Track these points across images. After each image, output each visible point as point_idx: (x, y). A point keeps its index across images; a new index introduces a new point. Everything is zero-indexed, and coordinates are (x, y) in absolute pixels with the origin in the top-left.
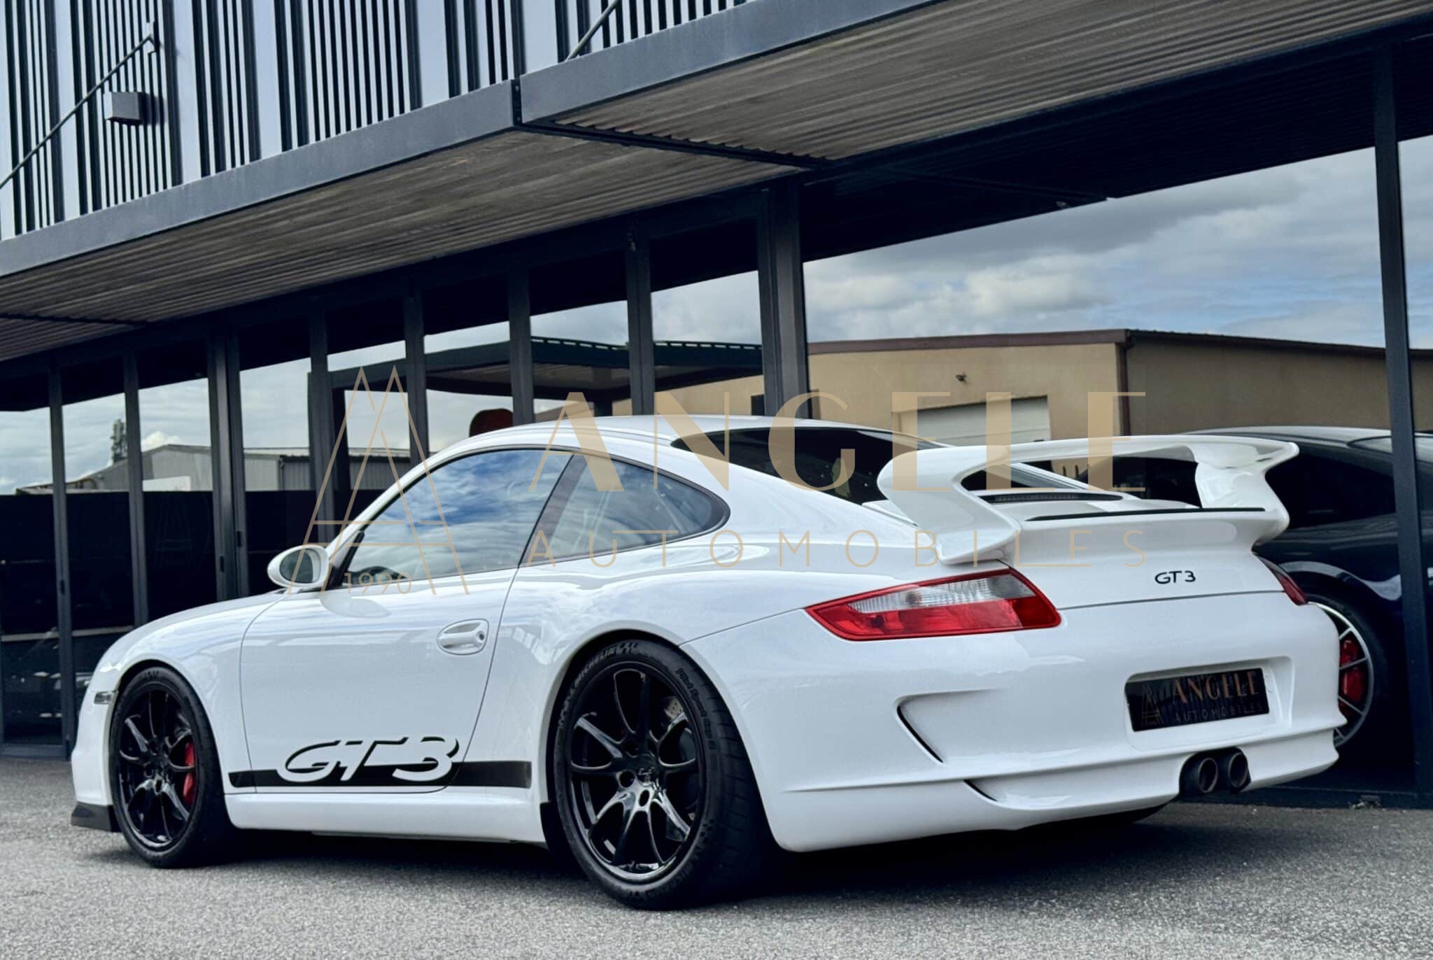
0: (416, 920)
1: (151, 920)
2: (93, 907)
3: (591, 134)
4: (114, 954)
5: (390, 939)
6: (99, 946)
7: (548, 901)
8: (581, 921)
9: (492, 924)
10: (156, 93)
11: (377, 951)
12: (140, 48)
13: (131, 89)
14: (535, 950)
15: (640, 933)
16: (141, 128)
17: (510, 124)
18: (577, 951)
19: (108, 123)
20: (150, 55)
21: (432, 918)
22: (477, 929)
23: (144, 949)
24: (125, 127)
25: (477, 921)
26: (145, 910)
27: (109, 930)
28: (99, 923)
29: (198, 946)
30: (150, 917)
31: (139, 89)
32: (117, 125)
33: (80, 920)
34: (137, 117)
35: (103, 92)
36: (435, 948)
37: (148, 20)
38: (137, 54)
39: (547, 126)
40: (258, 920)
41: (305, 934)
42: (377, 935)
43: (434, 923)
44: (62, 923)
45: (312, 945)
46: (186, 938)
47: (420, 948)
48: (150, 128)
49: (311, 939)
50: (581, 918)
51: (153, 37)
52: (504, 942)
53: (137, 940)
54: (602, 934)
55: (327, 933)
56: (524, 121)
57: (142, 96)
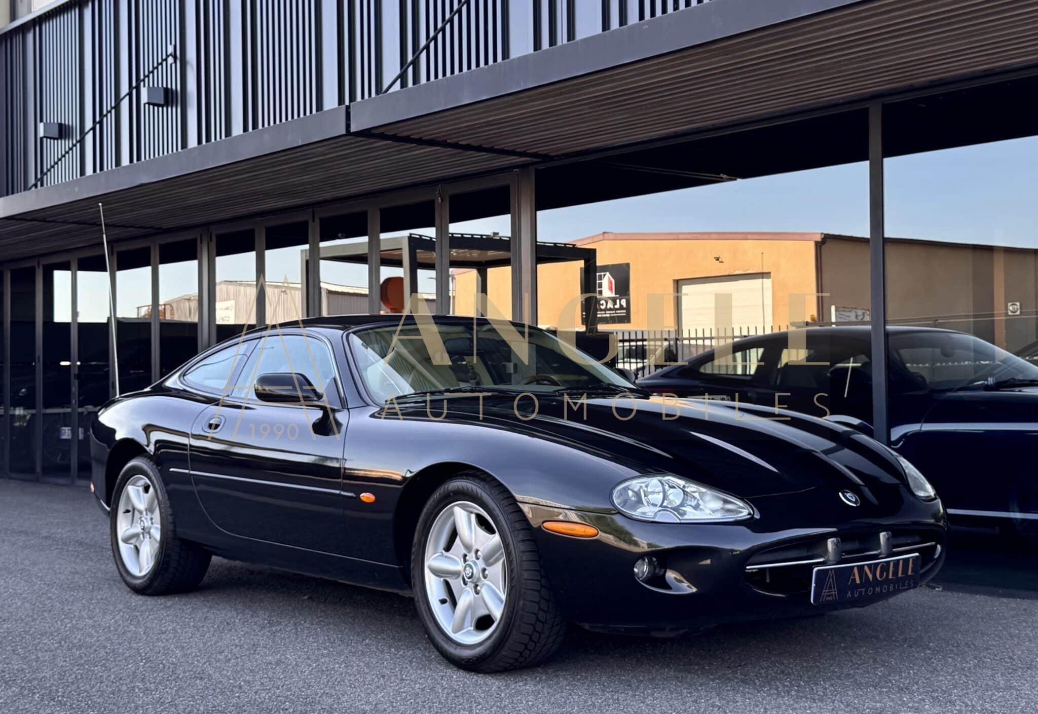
0: (233, 630)
1: (85, 618)
2: (59, 605)
3: (395, 138)
4: (49, 643)
5: (209, 644)
6: (43, 636)
7: (317, 620)
8: (326, 638)
9: (274, 636)
10: (174, 87)
11: (196, 652)
12: (166, 60)
13: (160, 86)
14: (287, 658)
15: (353, 650)
16: (165, 109)
17: (344, 132)
18: (309, 661)
19: (147, 106)
20: (171, 65)
21: (243, 629)
22: (262, 640)
23: (68, 640)
24: (156, 108)
25: (267, 633)
26: (86, 611)
27: (57, 624)
28: (55, 618)
29: (99, 641)
30: (86, 616)
31: (165, 86)
32: (151, 107)
33: (46, 615)
34: (162, 102)
35: (144, 86)
36: (231, 653)
37: (171, 44)
38: (164, 63)
39: (366, 134)
40: (144, 623)
41: (164, 636)
42: (204, 640)
43: (242, 633)
44: (35, 616)
45: (162, 645)
46: (95, 634)
47: (223, 652)
48: (170, 109)
49: (164, 641)
50: (328, 636)
51: (173, 54)
52: (273, 650)
53: (68, 633)
54: (331, 650)
55: (176, 637)
56: (352, 131)
57: (166, 90)
